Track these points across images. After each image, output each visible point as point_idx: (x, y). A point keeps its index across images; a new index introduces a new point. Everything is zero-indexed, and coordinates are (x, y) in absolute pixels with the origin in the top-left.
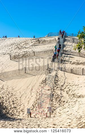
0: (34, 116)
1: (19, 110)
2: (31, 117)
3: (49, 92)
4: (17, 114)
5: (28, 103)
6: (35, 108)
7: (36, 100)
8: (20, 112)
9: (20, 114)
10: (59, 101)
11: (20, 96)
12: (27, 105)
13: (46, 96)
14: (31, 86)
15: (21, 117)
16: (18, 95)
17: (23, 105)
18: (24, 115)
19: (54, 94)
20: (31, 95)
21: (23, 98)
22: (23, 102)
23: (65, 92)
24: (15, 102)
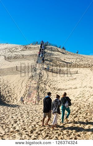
0: (26, 103)
1: (13, 98)
2: (23, 104)
3: (36, 86)
4: (12, 101)
5: (20, 93)
6: (26, 97)
7: (26, 91)
8: (15, 100)
9: (14, 101)
10: (44, 92)
11: (14, 87)
12: (20, 95)
13: (33, 88)
14: (21, 80)
15: (15, 103)
16: (12, 87)
17: (16, 94)
18: (18, 102)
19: (40, 87)
20: (22, 87)
21: (16, 89)
22: (16, 92)
23: (48, 86)
24: (10, 92)
